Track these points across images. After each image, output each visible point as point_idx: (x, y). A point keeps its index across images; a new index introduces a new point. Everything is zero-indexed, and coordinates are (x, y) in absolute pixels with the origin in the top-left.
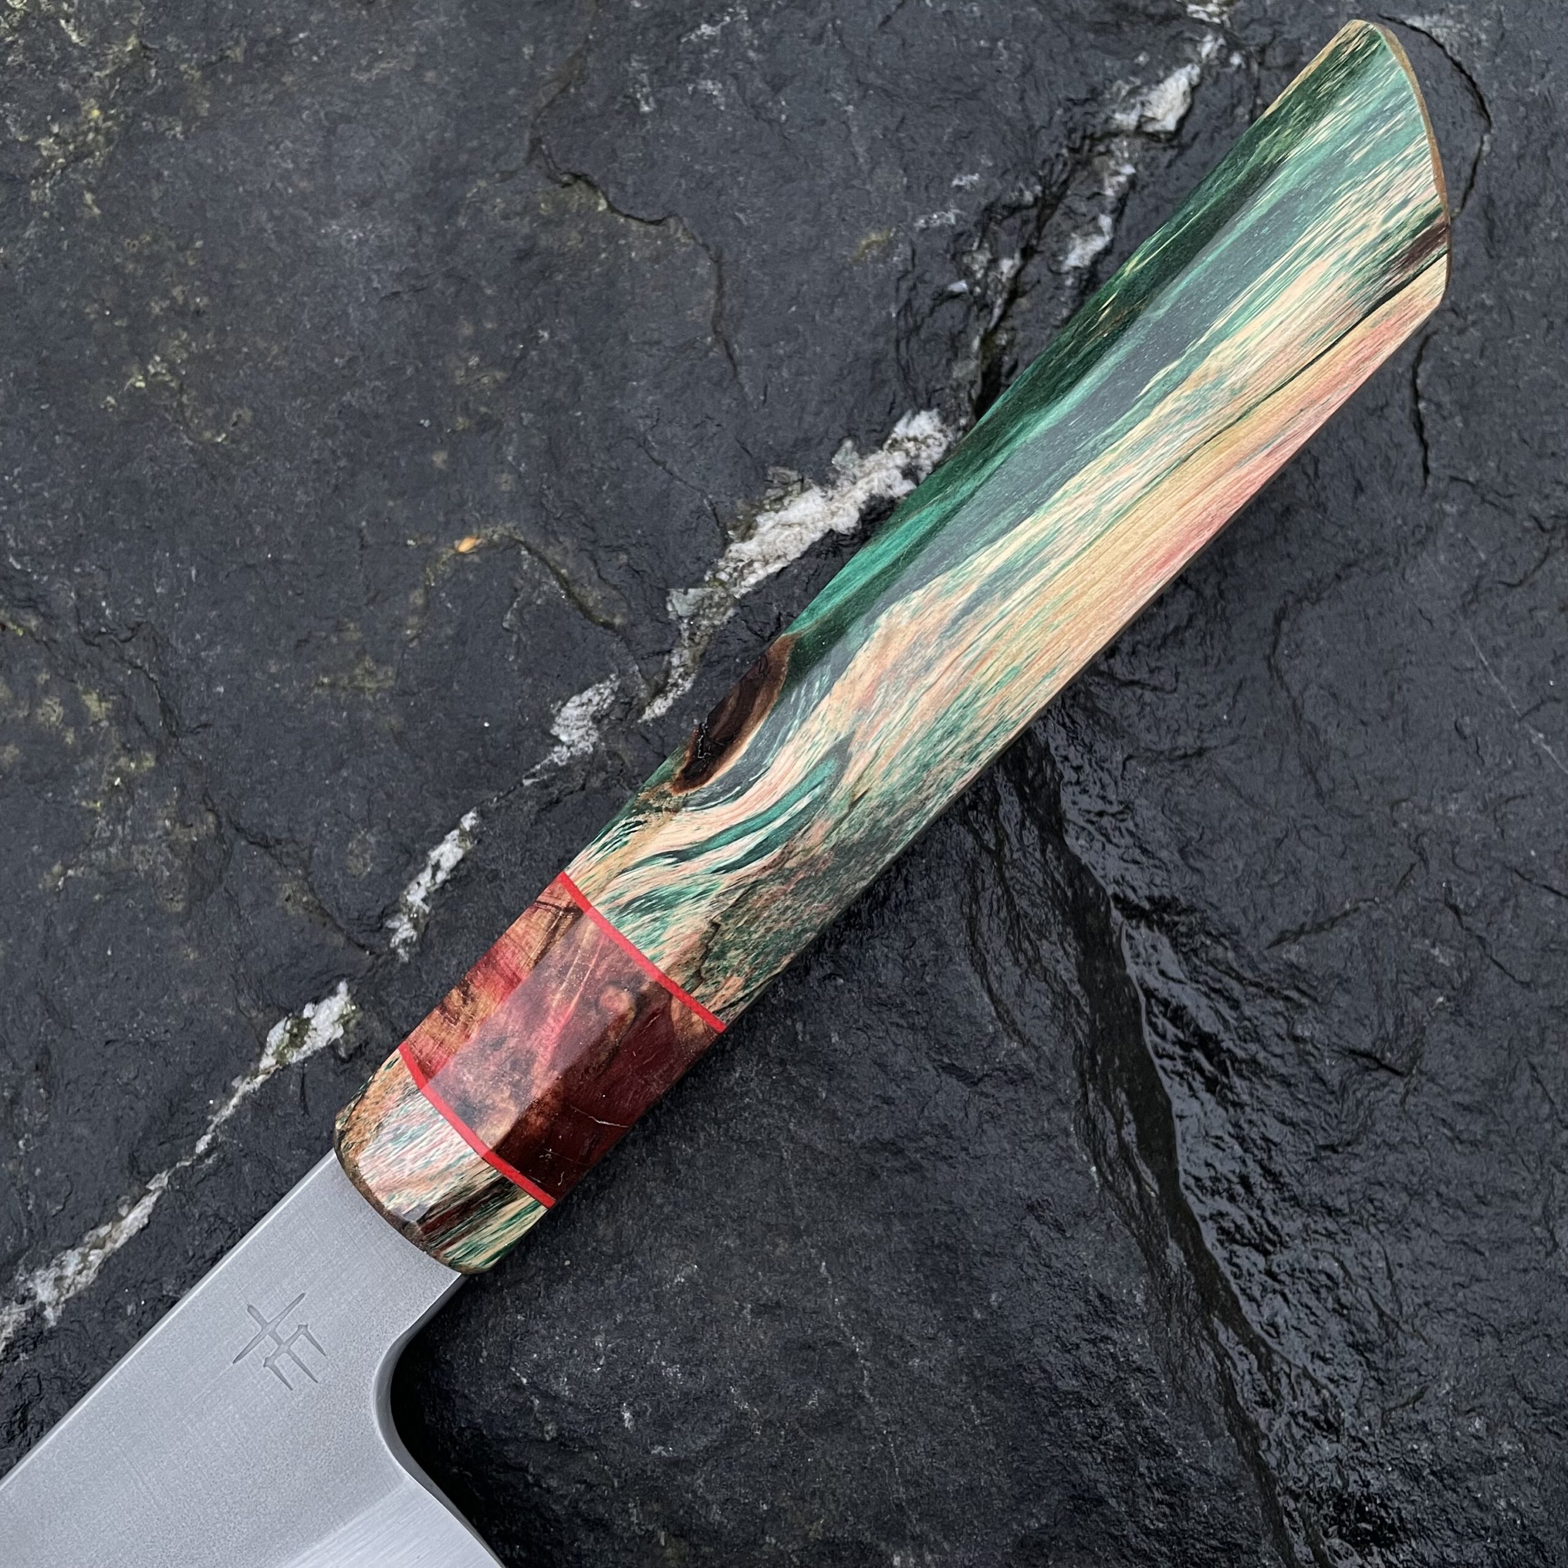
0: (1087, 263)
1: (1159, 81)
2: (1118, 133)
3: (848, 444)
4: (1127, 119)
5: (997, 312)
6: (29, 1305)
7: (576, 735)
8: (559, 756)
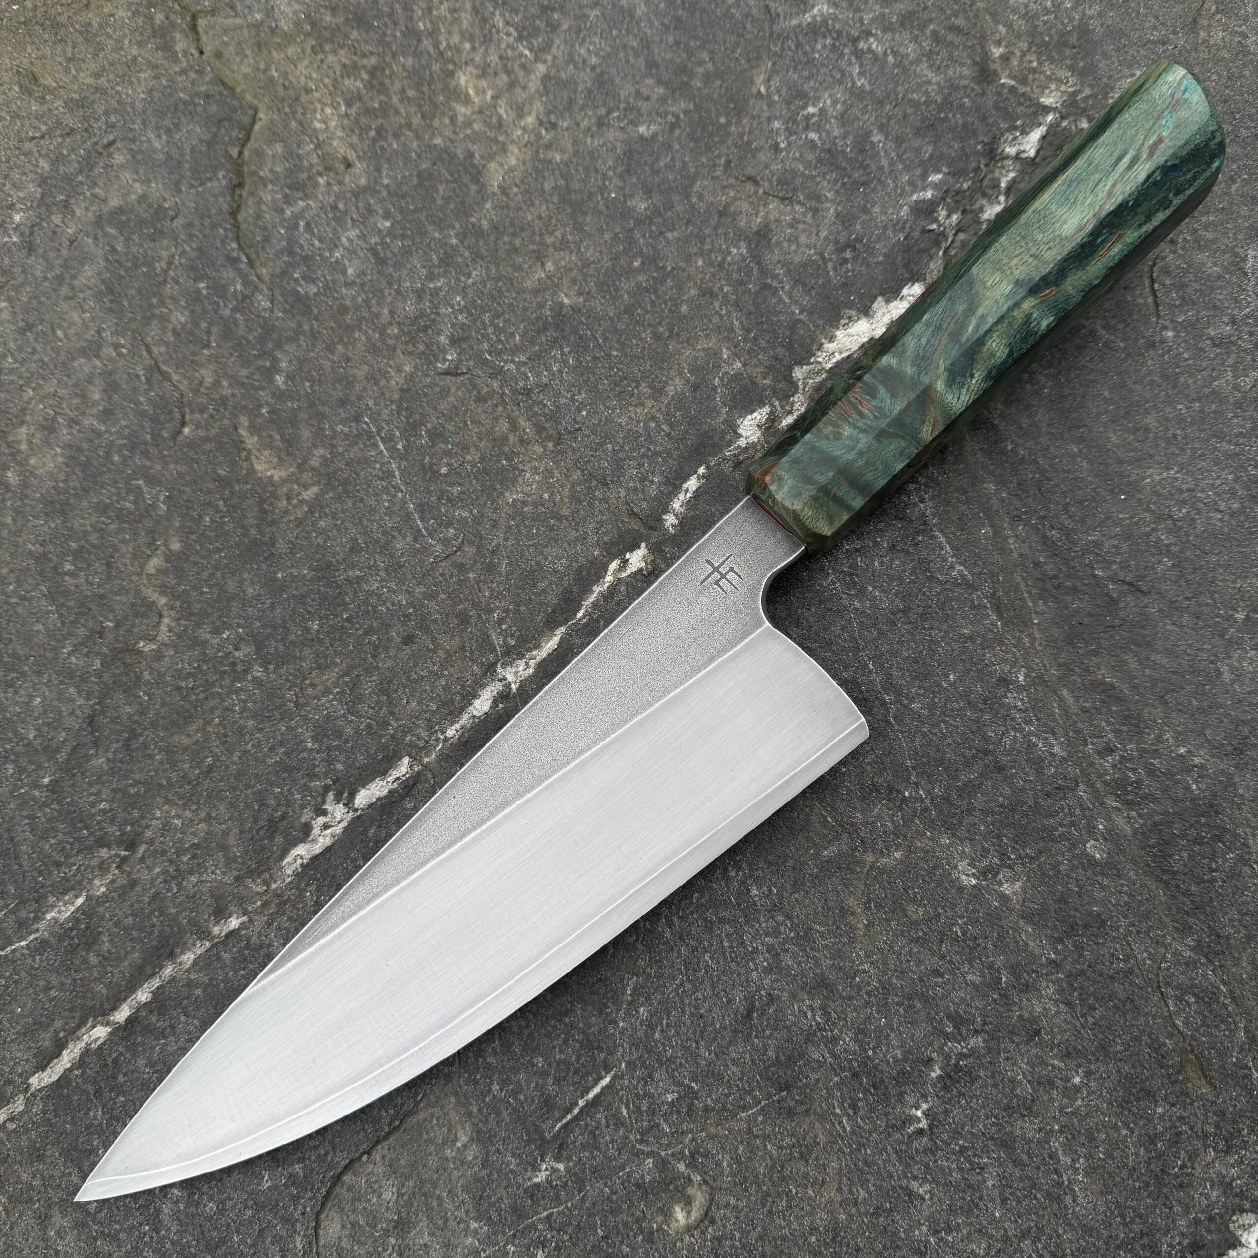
0: (993, 217)
1: (1027, 134)
2: (1007, 157)
3: (880, 299)
4: (1011, 151)
5: (950, 240)
6: (503, 682)
7: (749, 434)
8: (742, 442)
